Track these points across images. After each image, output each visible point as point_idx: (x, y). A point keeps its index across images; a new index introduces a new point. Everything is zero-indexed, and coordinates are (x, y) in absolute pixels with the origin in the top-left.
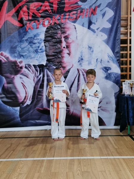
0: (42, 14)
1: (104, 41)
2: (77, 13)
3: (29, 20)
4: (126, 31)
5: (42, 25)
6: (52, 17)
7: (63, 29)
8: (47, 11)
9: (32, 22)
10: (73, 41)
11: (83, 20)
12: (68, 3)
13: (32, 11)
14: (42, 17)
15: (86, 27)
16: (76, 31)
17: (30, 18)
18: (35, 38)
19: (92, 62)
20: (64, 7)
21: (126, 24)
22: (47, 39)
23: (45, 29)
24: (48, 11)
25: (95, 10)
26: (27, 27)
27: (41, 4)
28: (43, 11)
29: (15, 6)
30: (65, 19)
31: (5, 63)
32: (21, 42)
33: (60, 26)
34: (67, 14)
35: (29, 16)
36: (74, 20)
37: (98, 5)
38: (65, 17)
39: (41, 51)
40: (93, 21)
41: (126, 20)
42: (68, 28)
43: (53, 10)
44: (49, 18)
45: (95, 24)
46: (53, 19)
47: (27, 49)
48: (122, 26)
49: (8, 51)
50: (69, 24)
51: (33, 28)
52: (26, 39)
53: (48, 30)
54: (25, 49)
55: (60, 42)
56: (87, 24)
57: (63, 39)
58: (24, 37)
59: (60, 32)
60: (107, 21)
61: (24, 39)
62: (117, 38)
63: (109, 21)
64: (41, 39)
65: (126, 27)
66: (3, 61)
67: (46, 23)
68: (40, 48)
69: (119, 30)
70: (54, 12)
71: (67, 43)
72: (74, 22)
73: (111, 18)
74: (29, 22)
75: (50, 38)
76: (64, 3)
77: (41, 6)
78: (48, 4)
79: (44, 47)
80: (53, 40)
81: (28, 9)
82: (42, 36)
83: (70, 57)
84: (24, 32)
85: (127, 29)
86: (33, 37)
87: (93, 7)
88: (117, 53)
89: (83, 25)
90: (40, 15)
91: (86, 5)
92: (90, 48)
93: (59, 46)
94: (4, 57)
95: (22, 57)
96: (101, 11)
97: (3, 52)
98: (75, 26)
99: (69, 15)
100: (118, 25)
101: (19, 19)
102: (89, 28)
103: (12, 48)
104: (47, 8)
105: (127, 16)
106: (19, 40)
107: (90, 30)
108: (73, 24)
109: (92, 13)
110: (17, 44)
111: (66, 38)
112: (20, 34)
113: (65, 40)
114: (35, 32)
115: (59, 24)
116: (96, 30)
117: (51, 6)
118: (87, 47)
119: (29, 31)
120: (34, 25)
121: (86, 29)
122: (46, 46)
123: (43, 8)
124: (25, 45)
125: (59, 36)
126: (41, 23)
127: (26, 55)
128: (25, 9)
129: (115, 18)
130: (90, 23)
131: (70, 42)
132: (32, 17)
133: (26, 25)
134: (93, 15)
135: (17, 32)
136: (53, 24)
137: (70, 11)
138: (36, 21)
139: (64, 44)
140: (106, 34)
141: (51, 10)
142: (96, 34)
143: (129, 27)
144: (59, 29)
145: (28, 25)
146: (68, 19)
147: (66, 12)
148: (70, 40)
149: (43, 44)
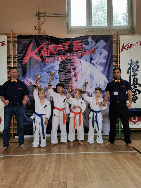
0: (58, 53)
1: (101, 71)
2: (82, 52)
3: (48, 57)
4: (117, 65)
5: (57, 60)
6: (64, 55)
7: (72, 63)
8: (60, 50)
9: (50, 58)
10: (79, 72)
11: (86, 57)
12: (75, 46)
13: (50, 50)
14: (57, 54)
15: (88, 62)
16: (81, 64)
17: (49, 55)
18: (52, 69)
19: (93, 87)
20: (73, 48)
21: (116, 60)
22: (60, 70)
23: (59, 63)
24: (62, 51)
25: (94, 50)
26: (46, 61)
27: (57, 45)
28: (58, 51)
29: (38, 47)
30: (74, 56)
31: (29, 87)
32: (41, 71)
33: (70, 61)
34: (75, 53)
35: (47, 53)
36: (80, 57)
37: (96, 47)
38: (73, 55)
39: (56, 78)
40: (93, 58)
41: (117, 57)
42: (76, 63)
43: (65, 50)
44: (62, 55)
45: (94, 60)
46: (65, 56)
47: (46, 77)
48: (114, 62)
49: (31, 78)
50: (76, 60)
51: (51, 62)
52: (45, 69)
53: (61, 63)
54: (44, 76)
55: (70, 72)
56: (89, 60)
57: (72, 70)
58: (43, 68)
59: (70, 65)
60: (103, 58)
61: (43, 69)
62: (110, 70)
63: (104, 58)
64: (56, 70)
65: (116, 62)
66: (28, 85)
67: (60, 59)
68: (55, 76)
69: (111, 64)
70: (66, 51)
71: (75, 73)
72: (80, 58)
73: (106, 56)
74: (47, 58)
75: (62, 69)
76: (73, 46)
77: (57, 47)
78: (61, 46)
79: (58, 76)
80: (65, 70)
81: (47, 49)
82: (57, 68)
83: (77, 83)
84: (44, 65)
85: (117, 64)
86: (50, 68)
87: (93, 48)
88: (111, 80)
89: (86, 61)
90: (56, 53)
91: (88, 47)
92: (91, 76)
93: (69, 75)
94: (29, 82)
95: (42, 82)
96: (99, 51)
97: (28, 79)
98: (80, 61)
99: (76, 53)
100: (111, 61)
101: (41, 56)
102: (90, 62)
103: (34, 76)
104: (61, 49)
105: (117, 55)
106: (40, 70)
107: (91, 64)
108: (79, 59)
109: (93, 52)
110: (38, 73)
111: (74, 69)
112: (41, 66)
113: (73, 71)
114: (52, 65)
115: (69, 59)
116: (95, 64)
117: (63, 47)
118: (89, 76)
119: (47, 64)
120: (51, 60)
121: (88, 63)
122: (59, 75)
123: (58, 48)
124: (44, 74)
125: (69, 68)
126: (57, 58)
127: (45, 81)
128: (45, 49)
129: (109, 56)
130: (91, 59)
131: (77, 72)
132: (50, 54)
133: (45, 60)
134: (94, 54)
135: (39, 65)
136: (65, 59)
137: (77, 51)
138: (53, 57)
139: (73, 74)
140: (102, 67)
141: (64, 49)
142: (95, 67)
143: (118, 62)
144: (69, 63)
145: (47, 60)
146: (76, 56)
147: (74, 51)
148: (77, 71)
149: (57, 73)
